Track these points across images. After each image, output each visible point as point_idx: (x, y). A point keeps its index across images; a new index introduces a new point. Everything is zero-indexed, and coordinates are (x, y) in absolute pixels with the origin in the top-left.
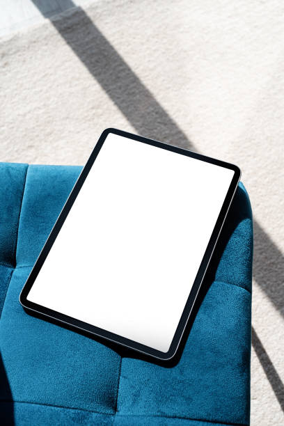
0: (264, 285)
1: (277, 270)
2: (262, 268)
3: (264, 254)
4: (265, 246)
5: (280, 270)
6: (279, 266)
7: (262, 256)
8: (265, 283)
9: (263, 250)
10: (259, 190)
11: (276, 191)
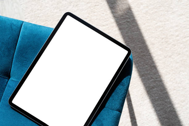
0: (137, 65)
1: (145, 58)
2: (138, 57)
3: (141, 50)
4: (142, 46)
5: (147, 59)
6: (146, 57)
7: (140, 51)
8: (138, 64)
9: (141, 48)
10: (147, 16)
11: (155, 18)
